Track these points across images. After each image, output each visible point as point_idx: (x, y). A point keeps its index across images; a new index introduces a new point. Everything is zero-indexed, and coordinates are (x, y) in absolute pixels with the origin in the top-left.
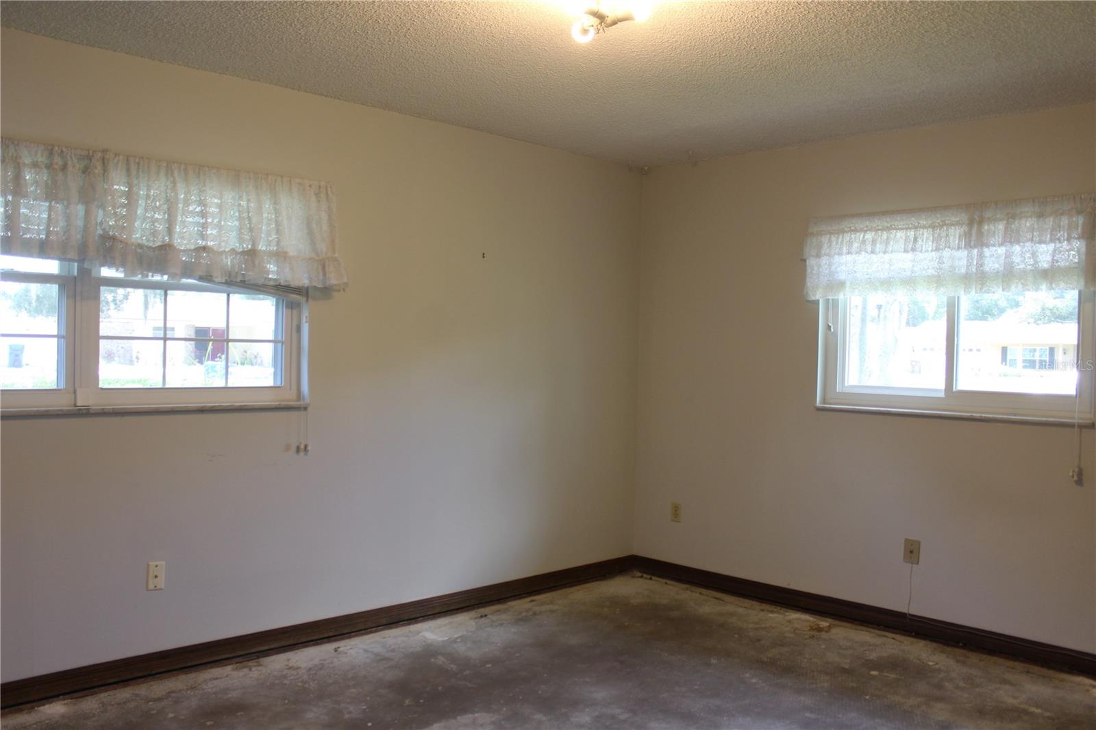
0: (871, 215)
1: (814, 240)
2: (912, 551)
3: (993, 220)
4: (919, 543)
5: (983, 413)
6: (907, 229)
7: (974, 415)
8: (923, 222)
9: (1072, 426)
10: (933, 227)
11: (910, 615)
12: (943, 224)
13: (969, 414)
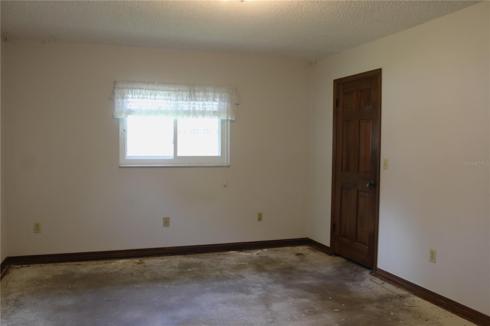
0: (149, 83)
1: (120, 90)
2: (166, 222)
3: (199, 91)
4: (169, 218)
5: (194, 164)
6: (164, 90)
7: (190, 165)
8: (171, 89)
9: (224, 167)
10: (175, 91)
11: (168, 247)
12: (179, 91)
13: (188, 165)
